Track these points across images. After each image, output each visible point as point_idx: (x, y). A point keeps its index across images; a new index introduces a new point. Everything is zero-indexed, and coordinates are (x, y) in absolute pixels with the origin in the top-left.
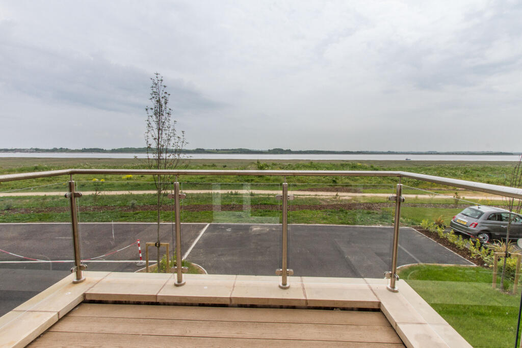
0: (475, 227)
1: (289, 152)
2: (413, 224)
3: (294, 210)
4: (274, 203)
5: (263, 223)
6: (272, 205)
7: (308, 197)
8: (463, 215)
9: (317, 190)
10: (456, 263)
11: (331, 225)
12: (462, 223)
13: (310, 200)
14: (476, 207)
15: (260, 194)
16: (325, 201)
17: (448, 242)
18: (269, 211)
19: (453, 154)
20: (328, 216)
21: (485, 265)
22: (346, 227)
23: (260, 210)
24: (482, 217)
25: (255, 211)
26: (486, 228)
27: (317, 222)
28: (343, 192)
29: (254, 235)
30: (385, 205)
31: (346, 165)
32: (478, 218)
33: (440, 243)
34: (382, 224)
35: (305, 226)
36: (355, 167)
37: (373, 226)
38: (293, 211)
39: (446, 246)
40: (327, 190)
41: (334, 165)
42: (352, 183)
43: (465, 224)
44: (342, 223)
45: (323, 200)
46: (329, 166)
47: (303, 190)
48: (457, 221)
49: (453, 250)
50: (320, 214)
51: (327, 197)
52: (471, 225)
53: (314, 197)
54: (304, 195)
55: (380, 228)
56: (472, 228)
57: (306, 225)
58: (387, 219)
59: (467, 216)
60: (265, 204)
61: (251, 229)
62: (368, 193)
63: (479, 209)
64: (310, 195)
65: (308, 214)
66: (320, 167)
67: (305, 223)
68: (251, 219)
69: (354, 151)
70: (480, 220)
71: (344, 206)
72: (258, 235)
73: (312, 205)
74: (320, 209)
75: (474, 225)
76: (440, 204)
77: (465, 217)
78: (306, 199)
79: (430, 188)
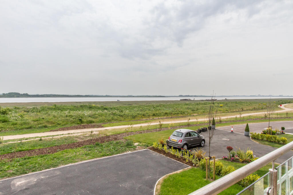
0: (181, 142)
1: (26, 95)
2: (147, 146)
3: (55, 151)
4: (31, 148)
5: (26, 173)
6: (29, 151)
7: (62, 136)
8: (174, 136)
9: (68, 129)
10: (182, 168)
11: (95, 159)
12: (174, 141)
13: (66, 139)
14: (178, 130)
15: (9, 140)
16: (79, 138)
17: (171, 154)
18: (29, 158)
19: (140, 97)
20: (89, 152)
21: (194, 165)
22: (108, 158)
23: (18, 159)
24: (183, 136)
25: (11, 161)
26: (185, 142)
27: (82, 160)
28: (90, 128)
29: (21, 191)
30: (124, 134)
31: (85, 106)
32: (181, 137)
33: (167, 156)
34: (130, 150)
35: (73, 166)
36: (91, 107)
37: (125, 153)
38: (56, 153)
39: (171, 158)
40: (77, 128)
41: (75, 106)
42: (93, 120)
43: (176, 141)
44: (103, 156)
45: (77, 137)
46: (71, 108)
47: (55, 131)
48: (172, 140)
49: (176, 160)
50: (81, 151)
51: (79, 134)
52: (179, 141)
53: (67, 135)
54: (58, 135)
55: (130, 153)
56: (179, 143)
57: (73, 164)
58: (131, 145)
59: (176, 136)
60: (20, 151)
61: (14, 185)
62: (107, 127)
63: (181, 131)
64: (63, 135)
65: (71, 153)
66: (64, 109)
67: (72, 162)
68: (8, 172)
69: (83, 95)
70: (182, 138)
71: (97, 140)
72: (26, 189)
73: (70, 144)
74: (79, 146)
75: (180, 141)
76: (152, 129)
77: (175, 137)
78: (61, 138)
79: (141, 119)
